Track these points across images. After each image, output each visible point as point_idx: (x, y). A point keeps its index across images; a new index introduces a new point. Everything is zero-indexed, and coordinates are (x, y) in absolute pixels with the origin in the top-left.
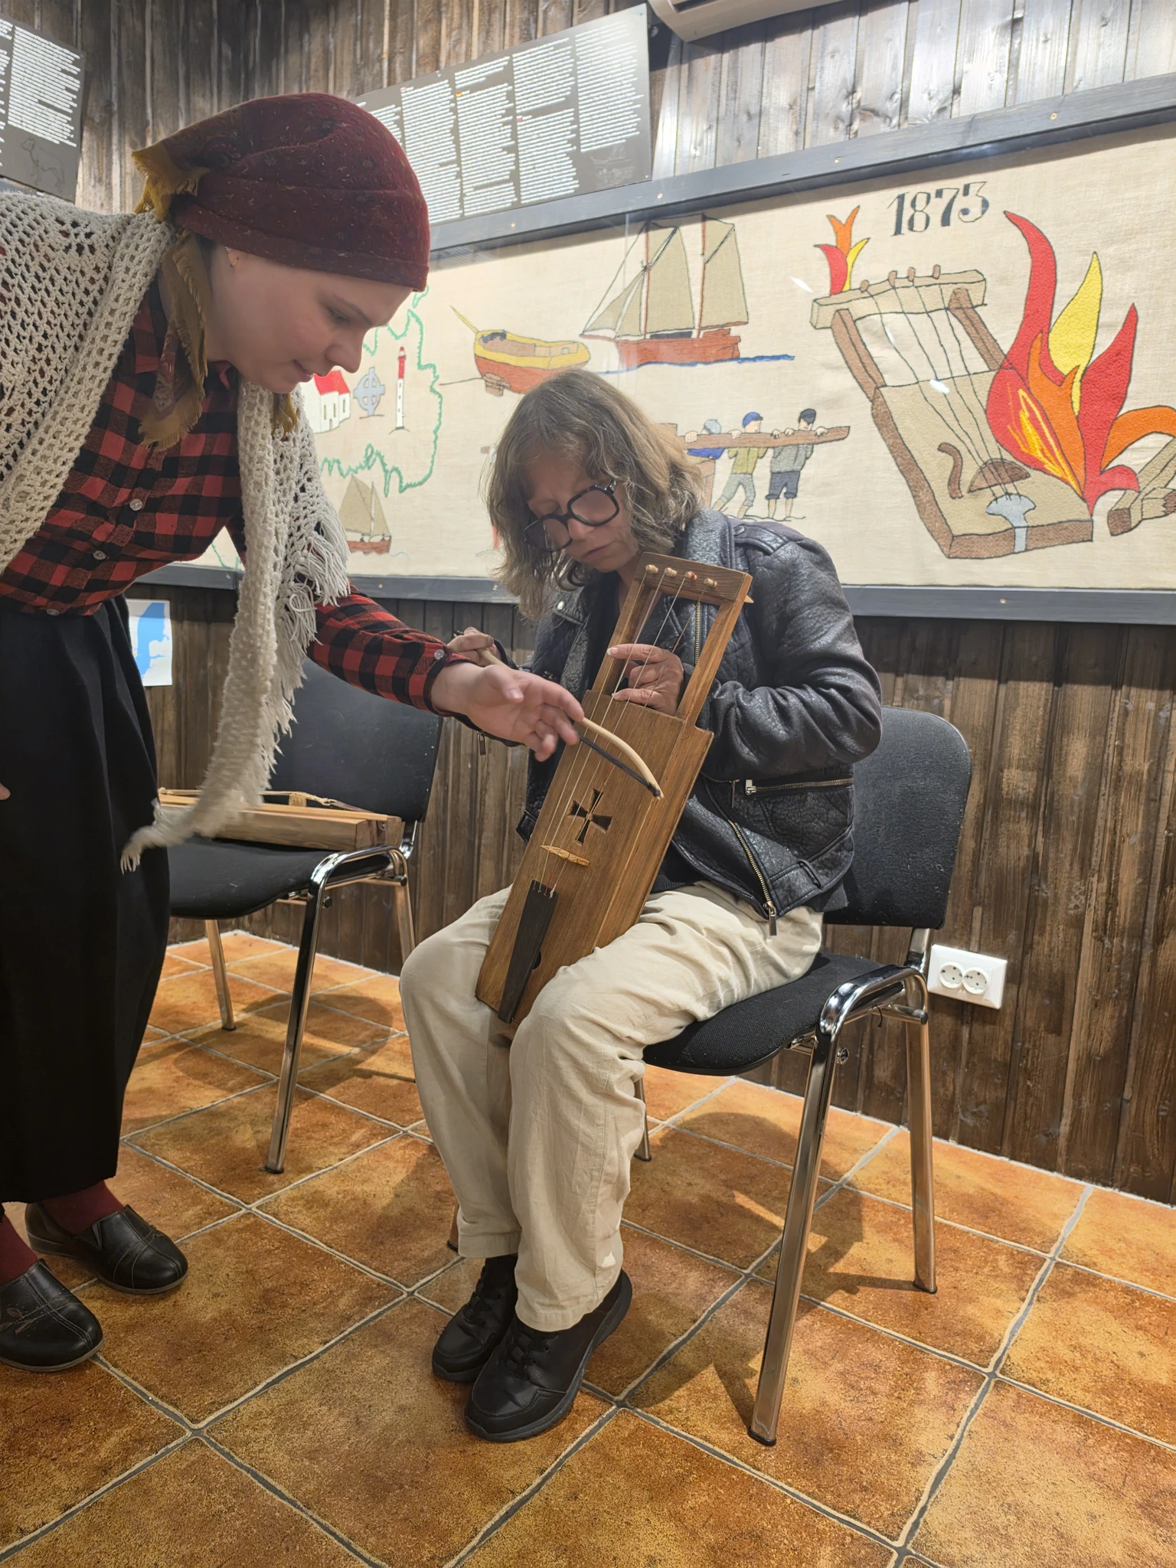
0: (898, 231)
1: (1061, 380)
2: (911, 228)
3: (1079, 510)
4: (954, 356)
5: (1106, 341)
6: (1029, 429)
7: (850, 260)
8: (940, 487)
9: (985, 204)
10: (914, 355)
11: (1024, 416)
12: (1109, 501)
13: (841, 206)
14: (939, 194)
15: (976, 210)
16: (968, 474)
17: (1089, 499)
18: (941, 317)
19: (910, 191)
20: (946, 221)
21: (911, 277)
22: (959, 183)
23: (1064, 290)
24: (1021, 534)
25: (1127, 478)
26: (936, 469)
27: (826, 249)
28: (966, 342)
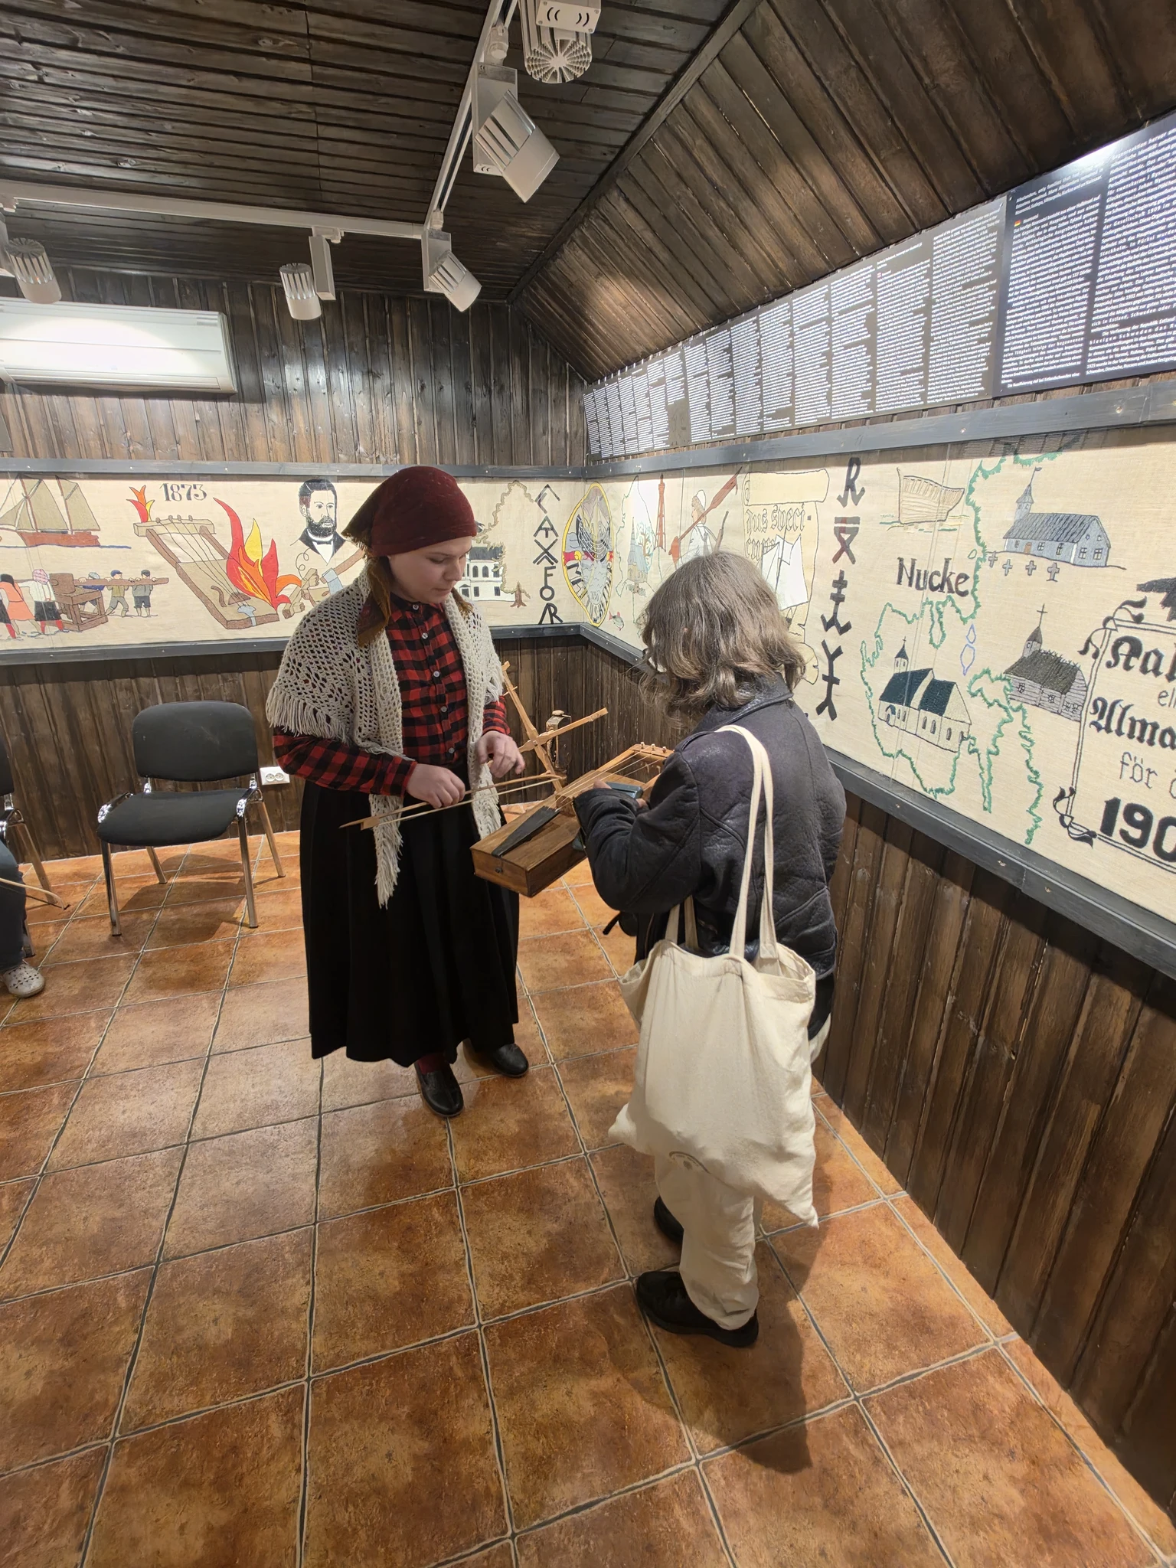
0: (168, 499)
1: (253, 564)
2: (174, 498)
3: (272, 610)
4: (207, 552)
5: (266, 551)
6: (246, 581)
7: (148, 508)
8: (216, 602)
9: (205, 494)
10: (189, 550)
11: (243, 577)
12: (282, 607)
13: (138, 484)
14: (183, 486)
15: (201, 496)
16: (227, 598)
17: (275, 606)
18: (197, 537)
19: (170, 483)
20: (189, 498)
21: (179, 518)
22: (192, 483)
23: (246, 532)
24: (253, 619)
25: (285, 599)
26: (214, 597)
27: (133, 502)
28: (212, 548)
